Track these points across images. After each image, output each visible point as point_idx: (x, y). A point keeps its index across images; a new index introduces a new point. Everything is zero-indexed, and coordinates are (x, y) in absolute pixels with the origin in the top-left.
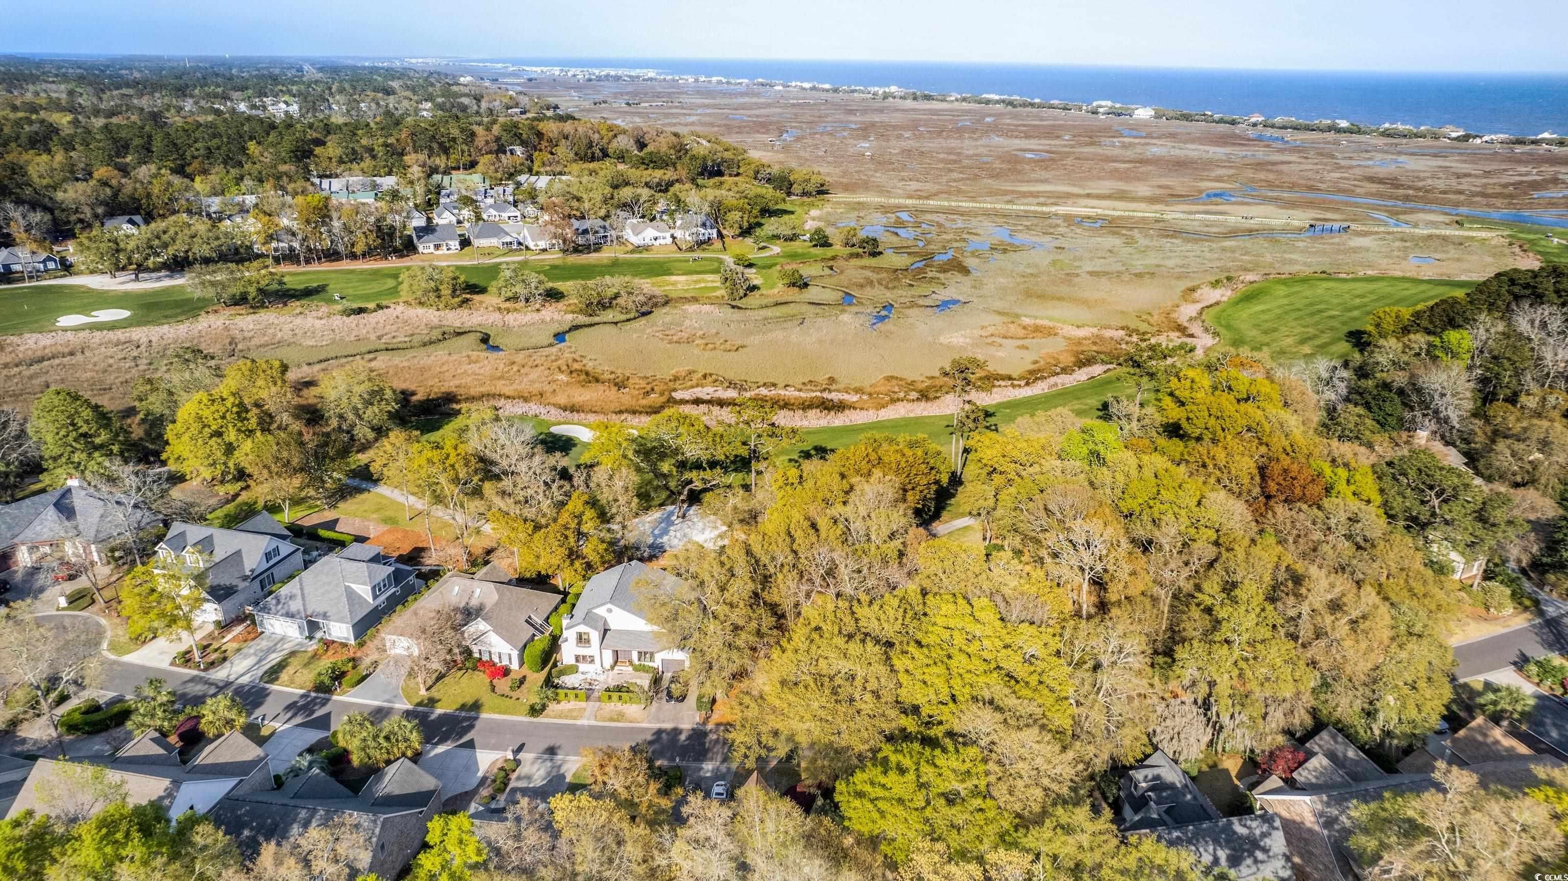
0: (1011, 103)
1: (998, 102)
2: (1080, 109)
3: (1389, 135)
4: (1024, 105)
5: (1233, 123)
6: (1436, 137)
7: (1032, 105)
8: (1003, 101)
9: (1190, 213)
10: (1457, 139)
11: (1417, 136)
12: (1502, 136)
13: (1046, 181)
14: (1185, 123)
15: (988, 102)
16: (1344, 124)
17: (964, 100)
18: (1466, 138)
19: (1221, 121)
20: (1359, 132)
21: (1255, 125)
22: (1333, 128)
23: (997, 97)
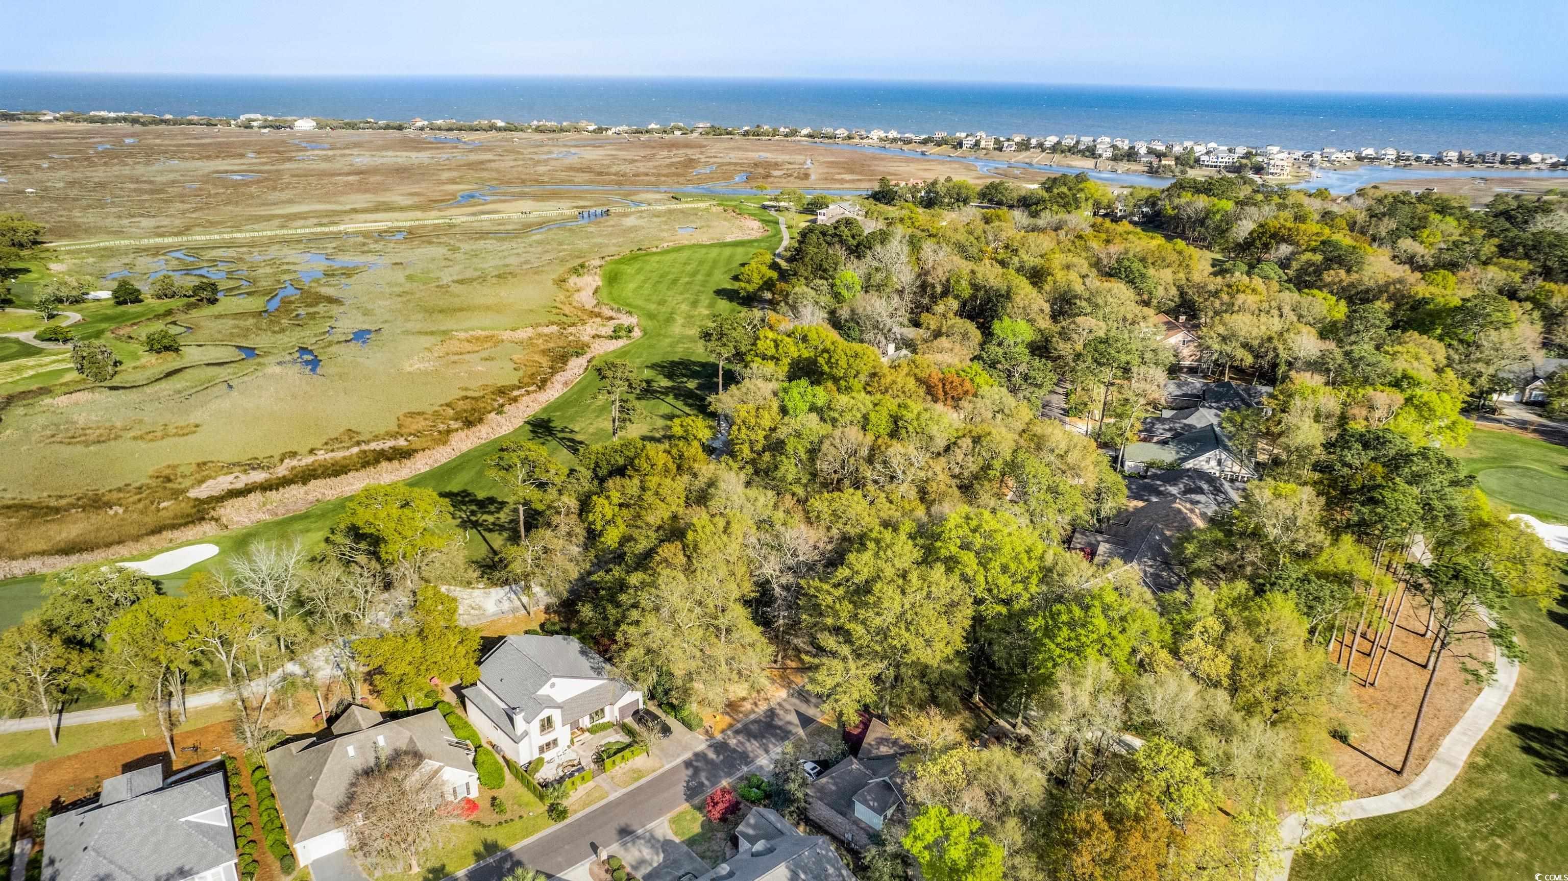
0: (135, 121)
1: (116, 120)
2: (229, 125)
3: (541, 131)
4: (155, 122)
5: (400, 128)
6: (578, 130)
7: (166, 122)
8: (125, 119)
9: (474, 214)
10: (594, 131)
11: (562, 130)
12: (625, 128)
13: (291, 202)
14: (351, 131)
15: (103, 121)
16: (500, 124)
17: (67, 119)
18: (600, 130)
19: (387, 127)
20: (516, 129)
21: (422, 129)
22: (493, 128)
23: (112, 115)
